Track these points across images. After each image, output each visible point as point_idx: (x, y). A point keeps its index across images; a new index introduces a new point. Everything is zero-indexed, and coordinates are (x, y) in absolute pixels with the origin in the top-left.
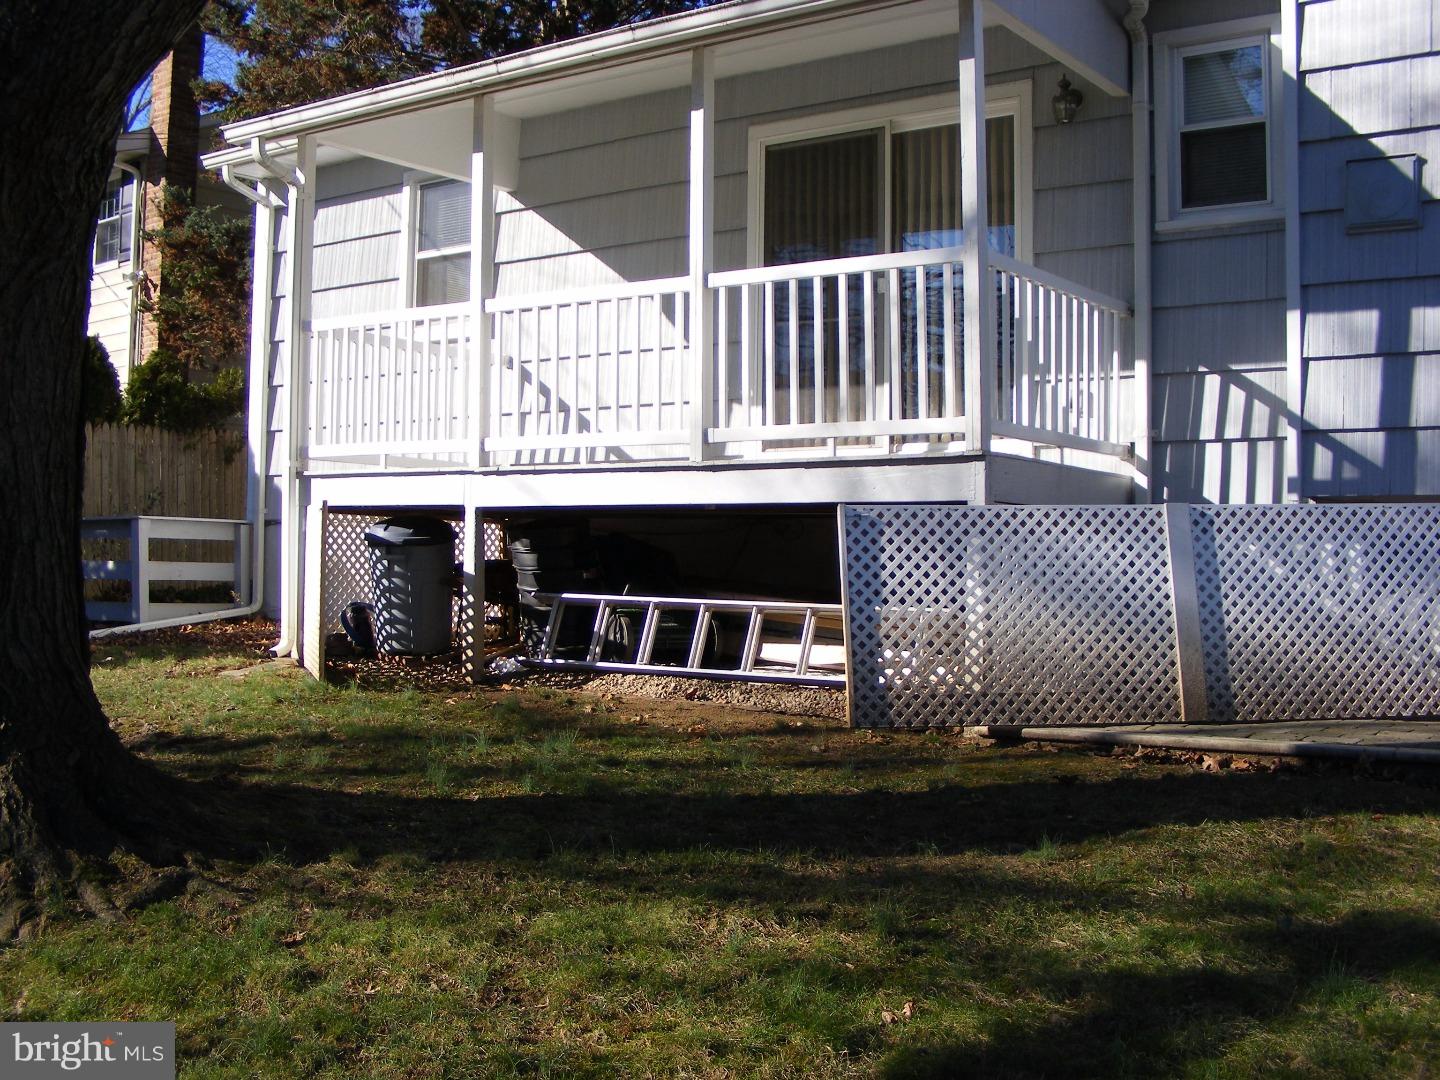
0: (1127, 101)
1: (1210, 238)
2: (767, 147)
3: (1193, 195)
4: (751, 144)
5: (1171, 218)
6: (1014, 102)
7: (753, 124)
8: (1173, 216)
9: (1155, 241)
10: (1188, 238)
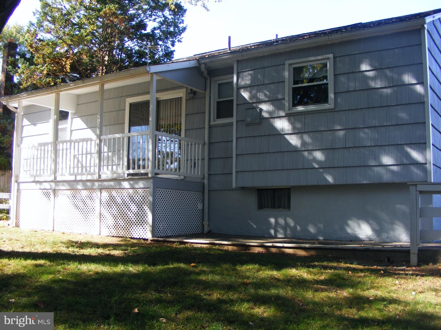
0: (205, 93)
1: (222, 126)
2: (130, 103)
3: (219, 116)
4: (126, 102)
5: (214, 122)
6: (182, 94)
7: (127, 98)
8: (214, 121)
9: (210, 127)
10: (216, 126)
